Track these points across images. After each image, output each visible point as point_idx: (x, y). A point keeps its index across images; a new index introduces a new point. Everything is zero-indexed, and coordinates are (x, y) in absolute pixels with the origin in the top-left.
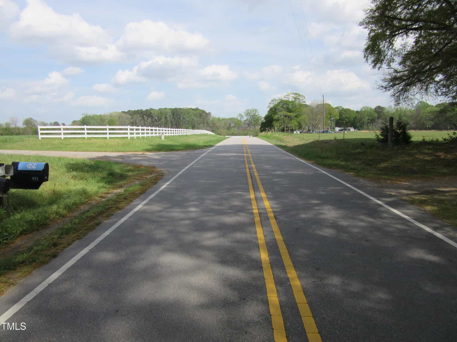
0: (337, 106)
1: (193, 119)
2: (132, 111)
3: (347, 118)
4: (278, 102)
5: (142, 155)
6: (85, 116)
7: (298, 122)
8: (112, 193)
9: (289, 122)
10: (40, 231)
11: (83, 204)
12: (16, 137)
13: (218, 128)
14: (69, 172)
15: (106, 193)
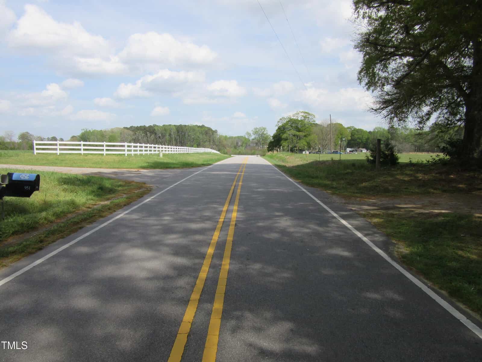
0: (349, 126)
1: (198, 137)
2: (134, 127)
3: (360, 139)
4: (287, 121)
5: (137, 172)
6: (85, 131)
7: (308, 142)
8: (98, 204)
9: (298, 142)
10: (30, 232)
11: (70, 213)
12: (11, 152)
13: (224, 146)
14: (61, 185)
15: (92, 205)
